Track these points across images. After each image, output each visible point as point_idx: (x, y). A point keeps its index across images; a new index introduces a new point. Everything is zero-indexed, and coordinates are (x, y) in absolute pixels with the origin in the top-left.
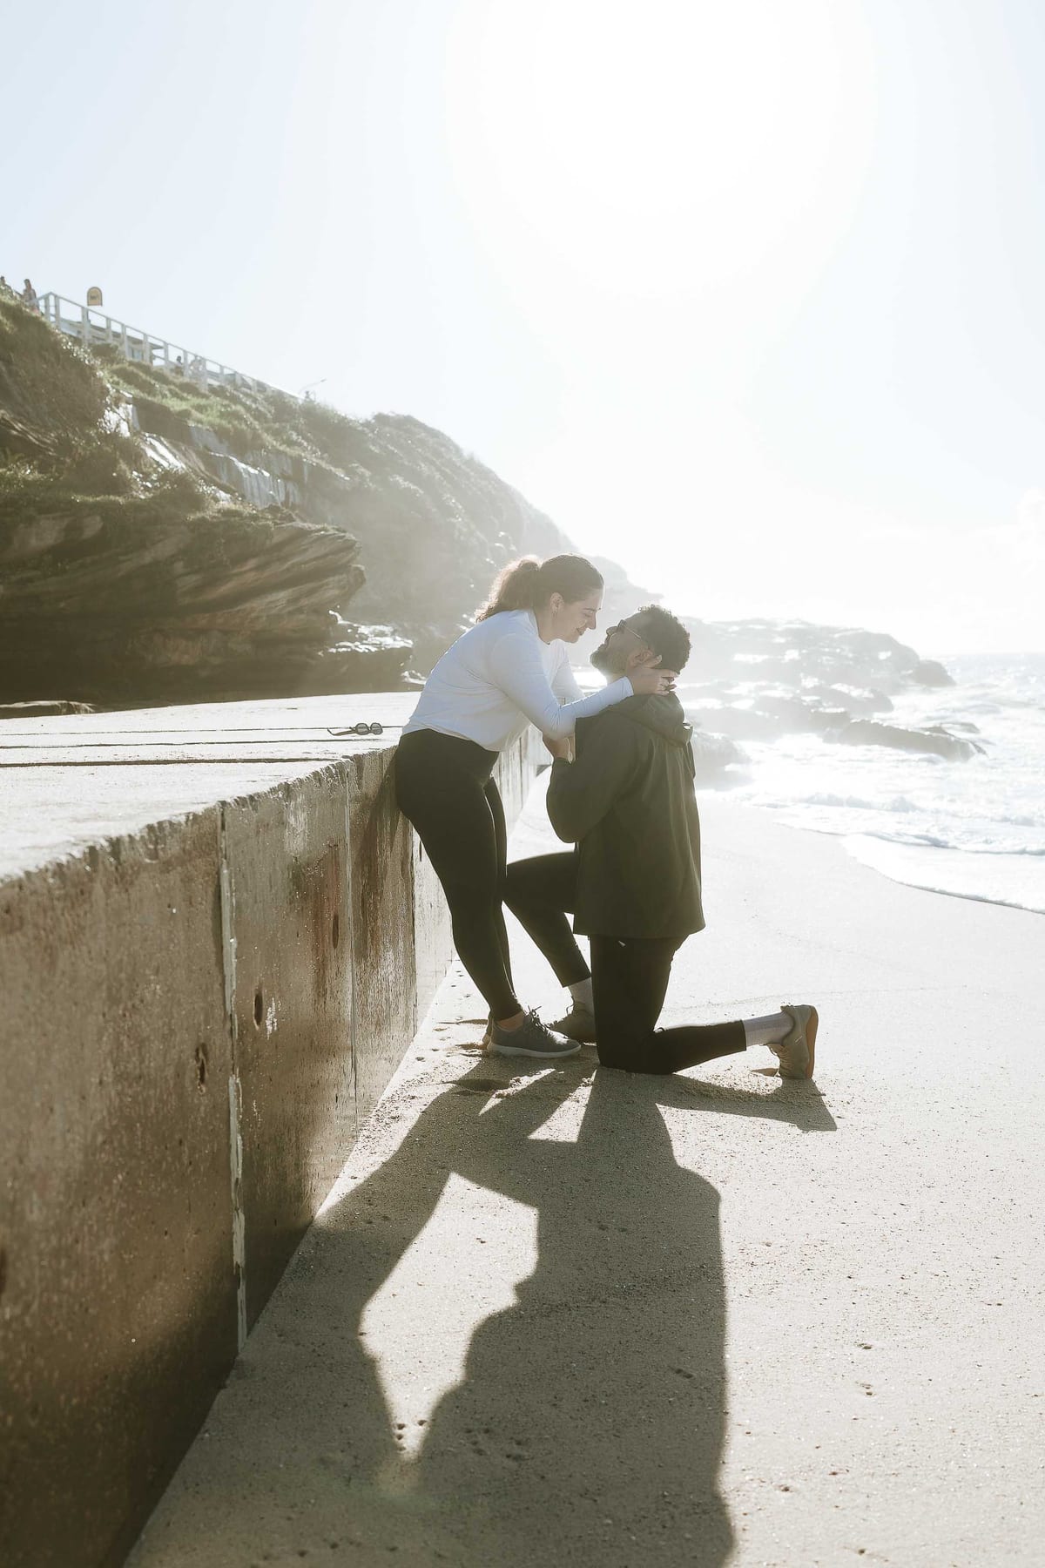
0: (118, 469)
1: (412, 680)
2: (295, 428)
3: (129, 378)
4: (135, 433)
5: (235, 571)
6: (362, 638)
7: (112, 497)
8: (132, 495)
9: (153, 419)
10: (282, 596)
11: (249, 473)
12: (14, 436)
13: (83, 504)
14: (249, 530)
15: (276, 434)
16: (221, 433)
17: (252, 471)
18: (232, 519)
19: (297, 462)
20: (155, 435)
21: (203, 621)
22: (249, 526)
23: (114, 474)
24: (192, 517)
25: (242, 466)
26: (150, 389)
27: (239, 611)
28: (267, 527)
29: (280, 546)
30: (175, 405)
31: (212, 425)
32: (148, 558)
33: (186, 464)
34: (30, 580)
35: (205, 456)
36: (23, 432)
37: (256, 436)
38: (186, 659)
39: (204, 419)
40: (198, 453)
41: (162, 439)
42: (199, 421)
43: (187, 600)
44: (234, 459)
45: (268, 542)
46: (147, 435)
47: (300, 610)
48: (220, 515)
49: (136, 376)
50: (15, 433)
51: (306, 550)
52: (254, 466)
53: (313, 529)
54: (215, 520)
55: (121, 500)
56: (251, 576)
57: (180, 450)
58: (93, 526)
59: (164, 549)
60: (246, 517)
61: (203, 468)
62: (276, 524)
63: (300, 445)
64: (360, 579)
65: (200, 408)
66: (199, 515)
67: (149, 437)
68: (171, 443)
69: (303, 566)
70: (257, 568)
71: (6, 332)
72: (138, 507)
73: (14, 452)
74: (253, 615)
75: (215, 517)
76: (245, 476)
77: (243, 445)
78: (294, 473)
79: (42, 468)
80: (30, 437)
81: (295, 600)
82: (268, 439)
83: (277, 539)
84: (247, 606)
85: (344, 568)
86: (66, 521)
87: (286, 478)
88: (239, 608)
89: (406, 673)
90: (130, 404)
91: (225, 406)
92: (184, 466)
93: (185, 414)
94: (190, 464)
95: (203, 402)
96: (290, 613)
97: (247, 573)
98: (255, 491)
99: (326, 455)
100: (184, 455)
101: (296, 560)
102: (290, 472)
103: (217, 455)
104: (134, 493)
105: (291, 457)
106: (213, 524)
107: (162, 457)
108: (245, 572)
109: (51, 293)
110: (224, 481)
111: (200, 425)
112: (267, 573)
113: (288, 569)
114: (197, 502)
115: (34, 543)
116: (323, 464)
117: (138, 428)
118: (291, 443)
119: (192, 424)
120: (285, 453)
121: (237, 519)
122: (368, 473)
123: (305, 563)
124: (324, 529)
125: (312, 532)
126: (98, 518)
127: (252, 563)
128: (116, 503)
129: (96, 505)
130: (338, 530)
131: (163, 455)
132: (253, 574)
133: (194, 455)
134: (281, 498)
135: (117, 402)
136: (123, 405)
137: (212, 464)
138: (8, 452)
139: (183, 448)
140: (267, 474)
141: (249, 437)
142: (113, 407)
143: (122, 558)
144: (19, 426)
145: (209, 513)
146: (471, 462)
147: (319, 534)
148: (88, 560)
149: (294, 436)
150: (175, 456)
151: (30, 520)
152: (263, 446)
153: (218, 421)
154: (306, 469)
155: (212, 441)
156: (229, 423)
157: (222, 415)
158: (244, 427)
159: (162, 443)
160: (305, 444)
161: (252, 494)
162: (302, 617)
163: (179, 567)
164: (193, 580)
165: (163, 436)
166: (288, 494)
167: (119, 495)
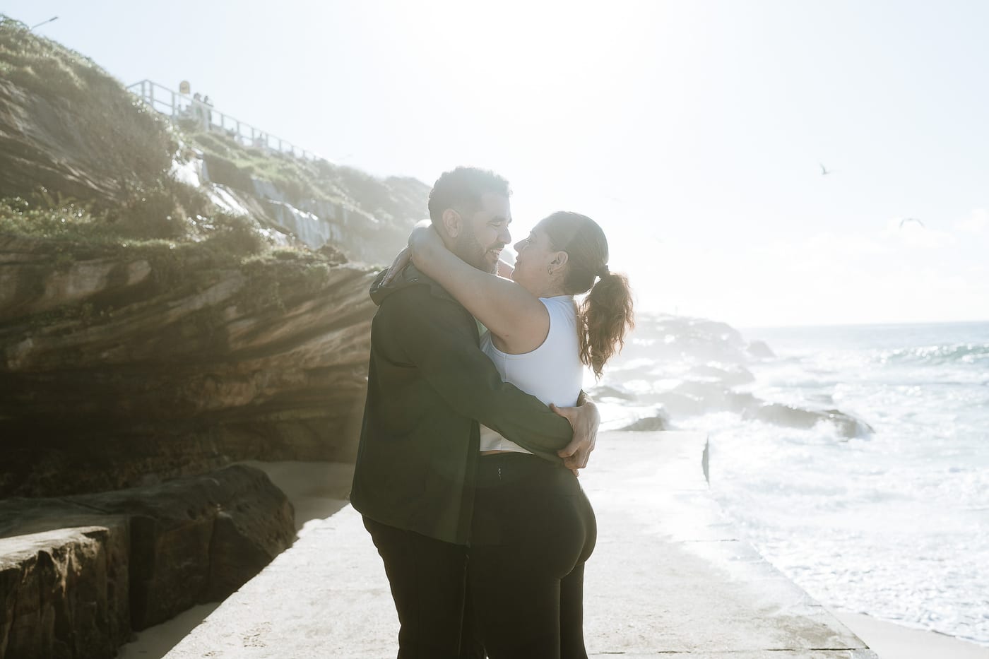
0: (173, 213)
2: (335, 184)
3: (203, 142)
4: (204, 184)
5: (291, 314)
7: (162, 241)
8: (186, 239)
9: (219, 172)
10: (336, 336)
11: (301, 218)
12: (72, 182)
13: (130, 249)
14: (305, 273)
15: (322, 187)
16: (278, 186)
17: (303, 215)
18: (288, 262)
19: (339, 209)
20: (221, 186)
21: (256, 364)
22: (304, 268)
23: (169, 218)
24: (246, 261)
25: (295, 211)
26: (222, 151)
27: (293, 354)
28: (322, 270)
29: (334, 288)
30: (241, 164)
31: (271, 178)
32: (198, 303)
33: (248, 210)
34: (68, 331)
35: (265, 204)
36: (82, 178)
37: (307, 188)
38: (240, 401)
39: (264, 175)
40: (259, 202)
41: (228, 189)
42: (260, 175)
43: (240, 345)
44: (288, 206)
45: (323, 284)
46: (215, 185)
47: (353, 347)
48: (275, 258)
49: (212, 142)
50: (71, 178)
52: (306, 212)
53: (366, 269)
54: (270, 263)
55: (172, 245)
56: (306, 318)
57: (242, 198)
58: (139, 272)
59: (217, 294)
60: (301, 260)
61: (263, 213)
62: (331, 265)
63: (340, 196)
65: (262, 166)
66: (254, 258)
67: (217, 187)
68: (235, 192)
69: (357, 306)
70: (312, 310)
71: (76, 88)
72: (188, 251)
73: (65, 196)
74: (308, 356)
75: (270, 260)
76: (297, 219)
77: (296, 195)
78: (335, 218)
79: (95, 212)
80: (89, 183)
81: (351, 338)
82: (317, 191)
83: (333, 280)
84: (302, 348)
86: (108, 269)
87: (330, 221)
88: (293, 351)
90: (200, 159)
91: (282, 165)
92: (247, 212)
93: (250, 170)
94: (251, 209)
95: (263, 161)
96: (344, 351)
97: (304, 316)
98: (307, 233)
99: (359, 204)
100: (246, 201)
101: (352, 300)
102: (333, 217)
103: (275, 202)
104: (188, 236)
105: (334, 205)
106: (268, 268)
107: (226, 203)
108: (301, 314)
109: (146, 80)
110: (281, 224)
111: (261, 179)
112: (322, 314)
113: (342, 311)
114: (253, 245)
115: (71, 291)
116: (358, 210)
117: (207, 179)
118: (333, 195)
119: (254, 177)
120: (329, 202)
121: (292, 261)
122: (390, 217)
125: (365, 273)
126: (145, 263)
127: (307, 305)
128: (166, 247)
129: (144, 249)
131: (227, 202)
132: (308, 316)
133: (255, 203)
134: (326, 236)
135: (187, 157)
136: (194, 160)
137: (271, 210)
138: (60, 196)
139: (246, 196)
140: (315, 218)
141: (302, 188)
142: (184, 160)
143: (171, 304)
144: (78, 172)
145: (265, 256)
147: (371, 275)
148: (135, 306)
149: (335, 190)
150: (238, 202)
151: (66, 268)
152: (312, 196)
153: (276, 175)
154: (345, 216)
155: (271, 191)
156: (286, 177)
157: (279, 171)
158: (297, 180)
159: (227, 192)
160: (343, 195)
161: (304, 235)
162: (354, 353)
163: (232, 312)
164: (246, 325)
165: (230, 187)
166: (332, 234)
167: (171, 239)
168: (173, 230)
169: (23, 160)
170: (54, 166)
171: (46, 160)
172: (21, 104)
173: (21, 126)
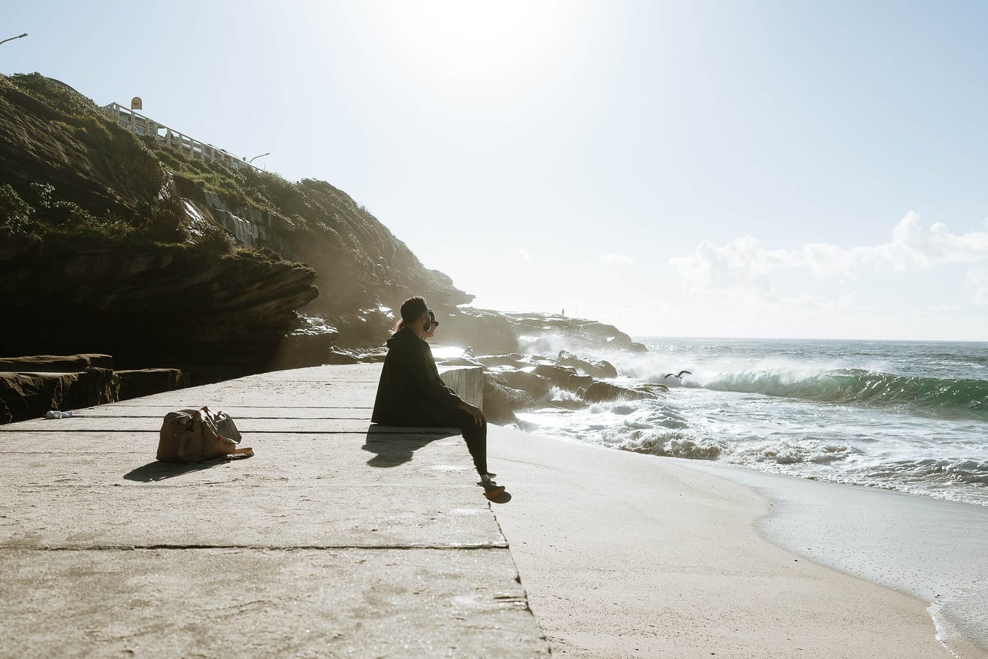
0: (178, 226)
1: (336, 352)
2: (260, 191)
4: (174, 197)
5: (249, 289)
6: (309, 326)
7: (178, 244)
8: (188, 242)
9: (184, 188)
11: (238, 221)
13: (162, 248)
14: (257, 266)
15: (250, 195)
16: (222, 197)
17: (240, 220)
18: (247, 259)
19: (265, 214)
20: (186, 199)
22: (257, 263)
23: (178, 229)
24: (223, 257)
25: (234, 216)
26: (178, 168)
28: (267, 264)
29: (274, 275)
30: (193, 178)
31: (217, 192)
32: (198, 280)
33: (204, 217)
34: (129, 291)
35: (214, 210)
36: (120, 201)
37: (242, 199)
38: (213, 339)
39: (212, 188)
40: (209, 209)
42: (210, 190)
43: (219, 305)
44: (230, 213)
45: (268, 273)
47: (281, 311)
48: (239, 256)
49: (168, 157)
50: (117, 201)
51: (289, 278)
52: (241, 217)
53: (292, 265)
54: (236, 259)
55: (182, 245)
56: (256, 293)
57: (200, 208)
58: (167, 261)
59: (207, 275)
60: (254, 258)
61: (213, 218)
62: (272, 262)
63: (264, 202)
64: (315, 294)
65: (208, 180)
66: (227, 255)
67: (183, 200)
68: (195, 204)
69: (285, 287)
70: (260, 288)
72: (191, 250)
74: (255, 315)
75: (236, 257)
76: (236, 222)
77: (234, 203)
78: (263, 220)
79: (135, 224)
80: (125, 204)
81: (281, 305)
82: (249, 200)
83: (273, 271)
84: (253, 310)
85: (307, 288)
86: (152, 258)
87: (258, 224)
88: (248, 311)
89: (332, 348)
90: (172, 179)
91: (224, 179)
92: (204, 219)
93: (201, 184)
94: (206, 216)
95: (209, 176)
96: (275, 313)
98: (242, 232)
99: (279, 208)
100: (203, 211)
101: (283, 283)
102: (261, 220)
103: (220, 210)
104: (189, 240)
105: (261, 211)
106: (236, 262)
108: (254, 290)
109: (114, 103)
110: (224, 226)
111: (210, 192)
112: (265, 290)
113: (278, 288)
114: (225, 247)
115: (133, 270)
116: (279, 215)
117: (176, 194)
118: (258, 201)
119: (205, 191)
120: (256, 208)
121: (249, 258)
122: (304, 220)
123: (289, 285)
124: (298, 266)
125: (291, 267)
126: (171, 256)
128: (181, 248)
130: (305, 265)
131: (192, 212)
132: (257, 291)
133: (207, 211)
134: (256, 236)
136: (169, 181)
137: (218, 216)
139: (201, 206)
140: (248, 222)
141: (238, 199)
143: (182, 280)
144: (118, 197)
145: (233, 255)
146: (362, 212)
147: (295, 268)
148: (163, 280)
149: (260, 196)
150: (198, 212)
151: (132, 257)
152: (246, 205)
153: (220, 189)
154: (270, 219)
155: (217, 201)
156: (227, 190)
157: (222, 185)
158: (235, 193)
159: (190, 204)
160: (267, 201)
161: (240, 234)
162: (280, 316)
163: (216, 286)
164: (223, 294)
165: (191, 200)
166: (260, 234)
167: (181, 242)
168: (181, 237)
169: (94, 192)
170: (107, 194)
171: (105, 191)
172: (85, 155)
173: (88, 168)
